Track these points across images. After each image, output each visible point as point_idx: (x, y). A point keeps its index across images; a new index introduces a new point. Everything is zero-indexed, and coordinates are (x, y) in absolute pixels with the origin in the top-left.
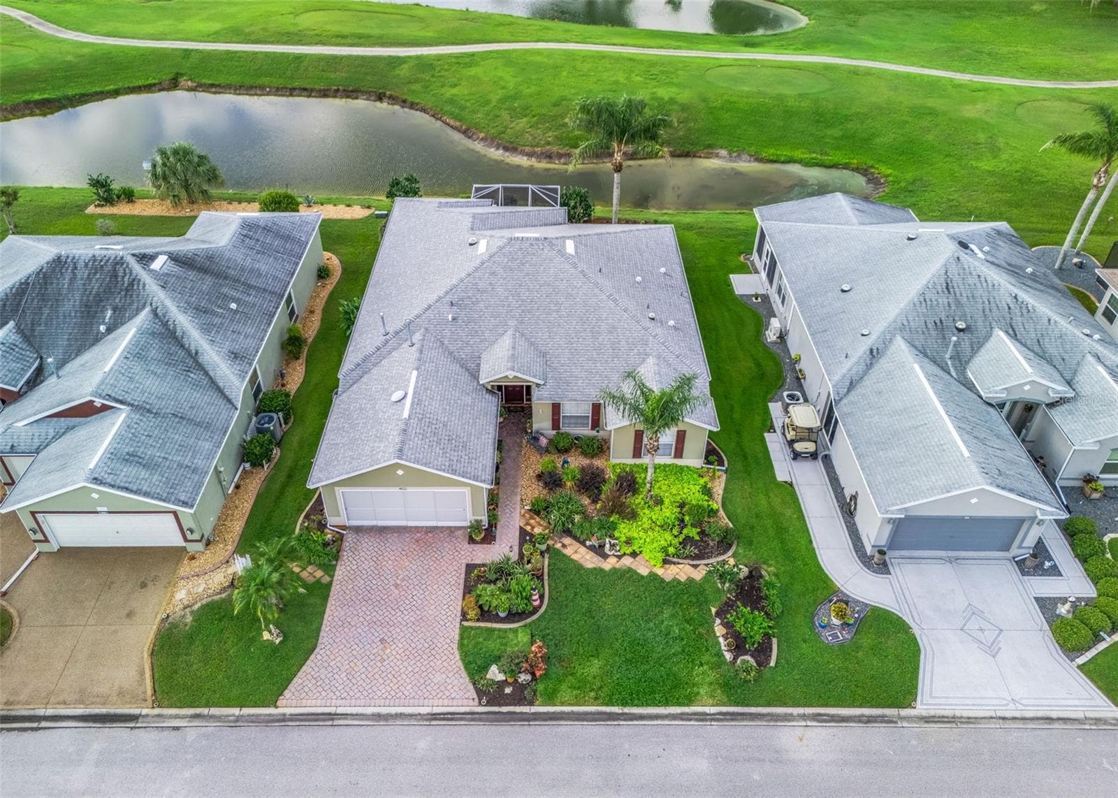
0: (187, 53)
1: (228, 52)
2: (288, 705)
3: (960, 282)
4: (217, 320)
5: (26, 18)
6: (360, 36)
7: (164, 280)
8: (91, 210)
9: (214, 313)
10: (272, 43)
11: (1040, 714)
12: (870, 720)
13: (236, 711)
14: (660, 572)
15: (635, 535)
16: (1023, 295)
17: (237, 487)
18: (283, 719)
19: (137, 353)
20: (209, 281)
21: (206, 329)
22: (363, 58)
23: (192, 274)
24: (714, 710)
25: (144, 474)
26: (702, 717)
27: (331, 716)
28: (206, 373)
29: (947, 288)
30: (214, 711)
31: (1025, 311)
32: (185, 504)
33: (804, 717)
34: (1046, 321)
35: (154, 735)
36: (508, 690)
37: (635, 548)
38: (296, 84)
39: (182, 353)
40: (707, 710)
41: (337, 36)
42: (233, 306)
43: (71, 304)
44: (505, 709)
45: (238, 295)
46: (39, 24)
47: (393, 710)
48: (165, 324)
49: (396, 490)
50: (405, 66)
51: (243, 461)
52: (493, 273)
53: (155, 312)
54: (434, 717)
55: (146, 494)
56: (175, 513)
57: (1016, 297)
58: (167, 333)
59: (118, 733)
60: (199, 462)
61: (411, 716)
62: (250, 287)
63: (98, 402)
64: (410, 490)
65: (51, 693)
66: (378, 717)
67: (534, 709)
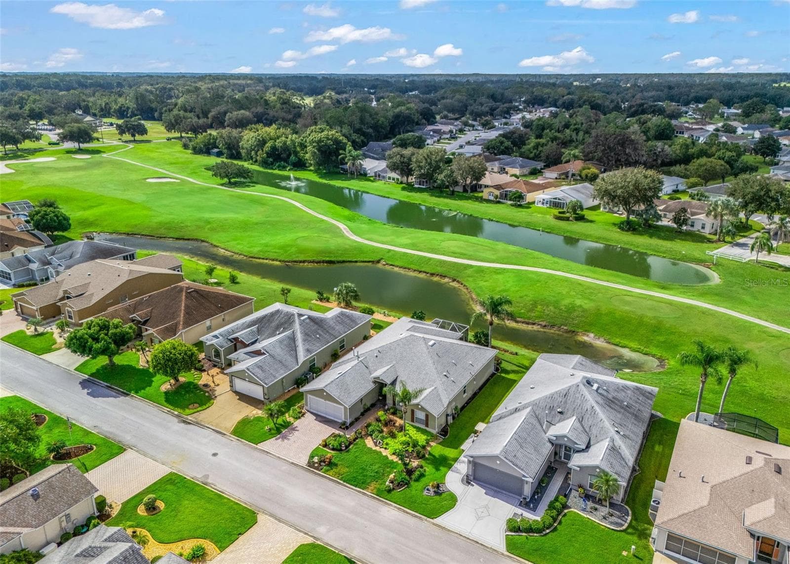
0: (389, 251)
1: (405, 253)
2: (260, 446)
3: (572, 395)
4: (309, 339)
5: (345, 229)
6: (462, 254)
7: (302, 323)
8: (314, 302)
9: (311, 337)
10: (424, 252)
11: (475, 540)
12: (416, 516)
13: (247, 442)
14: (389, 456)
15: (390, 442)
16: (597, 408)
17: (289, 391)
18: (257, 448)
19: (280, 341)
20: (316, 327)
21: (304, 340)
22: (456, 263)
23: (312, 324)
24: (370, 494)
25: (261, 372)
26: (365, 494)
27: (268, 452)
28: (296, 353)
29: (565, 395)
30: (243, 440)
31: (593, 413)
32: (266, 384)
33: (395, 507)
34: (599, 420)
35: (226, 440)
36: (316, 465)
37: (387, 447)
38: (423, 270)
39: (293, 345)
40: (367, 493)
41: (452, 253)
42: (318, 336)
43: (274, 324)
44: (312, 469)
45: (321, 333)
46: (347, 232)
47: (283, 458)
48: (294, 336)
49: (323, 400)
50: (471, 270)
51: (295, 384)
52: (398, 345)
53: (293, 332)
54: (292, 463)
55: (258, 377)
56: (263, 386)
57: (593, 407)
58: (293, 339)
59: (219, 436)
60: (277, 375)
61: (287, 461)
62: (328, 332)
63: (262, 351)
64: (327, 402)
65: (211, 422)
66: (279, 457)
67: (319, 472)
